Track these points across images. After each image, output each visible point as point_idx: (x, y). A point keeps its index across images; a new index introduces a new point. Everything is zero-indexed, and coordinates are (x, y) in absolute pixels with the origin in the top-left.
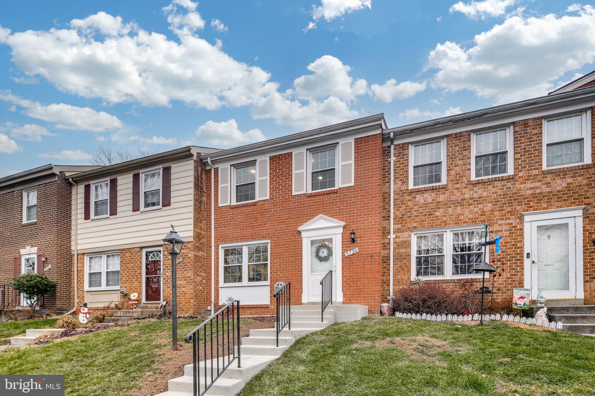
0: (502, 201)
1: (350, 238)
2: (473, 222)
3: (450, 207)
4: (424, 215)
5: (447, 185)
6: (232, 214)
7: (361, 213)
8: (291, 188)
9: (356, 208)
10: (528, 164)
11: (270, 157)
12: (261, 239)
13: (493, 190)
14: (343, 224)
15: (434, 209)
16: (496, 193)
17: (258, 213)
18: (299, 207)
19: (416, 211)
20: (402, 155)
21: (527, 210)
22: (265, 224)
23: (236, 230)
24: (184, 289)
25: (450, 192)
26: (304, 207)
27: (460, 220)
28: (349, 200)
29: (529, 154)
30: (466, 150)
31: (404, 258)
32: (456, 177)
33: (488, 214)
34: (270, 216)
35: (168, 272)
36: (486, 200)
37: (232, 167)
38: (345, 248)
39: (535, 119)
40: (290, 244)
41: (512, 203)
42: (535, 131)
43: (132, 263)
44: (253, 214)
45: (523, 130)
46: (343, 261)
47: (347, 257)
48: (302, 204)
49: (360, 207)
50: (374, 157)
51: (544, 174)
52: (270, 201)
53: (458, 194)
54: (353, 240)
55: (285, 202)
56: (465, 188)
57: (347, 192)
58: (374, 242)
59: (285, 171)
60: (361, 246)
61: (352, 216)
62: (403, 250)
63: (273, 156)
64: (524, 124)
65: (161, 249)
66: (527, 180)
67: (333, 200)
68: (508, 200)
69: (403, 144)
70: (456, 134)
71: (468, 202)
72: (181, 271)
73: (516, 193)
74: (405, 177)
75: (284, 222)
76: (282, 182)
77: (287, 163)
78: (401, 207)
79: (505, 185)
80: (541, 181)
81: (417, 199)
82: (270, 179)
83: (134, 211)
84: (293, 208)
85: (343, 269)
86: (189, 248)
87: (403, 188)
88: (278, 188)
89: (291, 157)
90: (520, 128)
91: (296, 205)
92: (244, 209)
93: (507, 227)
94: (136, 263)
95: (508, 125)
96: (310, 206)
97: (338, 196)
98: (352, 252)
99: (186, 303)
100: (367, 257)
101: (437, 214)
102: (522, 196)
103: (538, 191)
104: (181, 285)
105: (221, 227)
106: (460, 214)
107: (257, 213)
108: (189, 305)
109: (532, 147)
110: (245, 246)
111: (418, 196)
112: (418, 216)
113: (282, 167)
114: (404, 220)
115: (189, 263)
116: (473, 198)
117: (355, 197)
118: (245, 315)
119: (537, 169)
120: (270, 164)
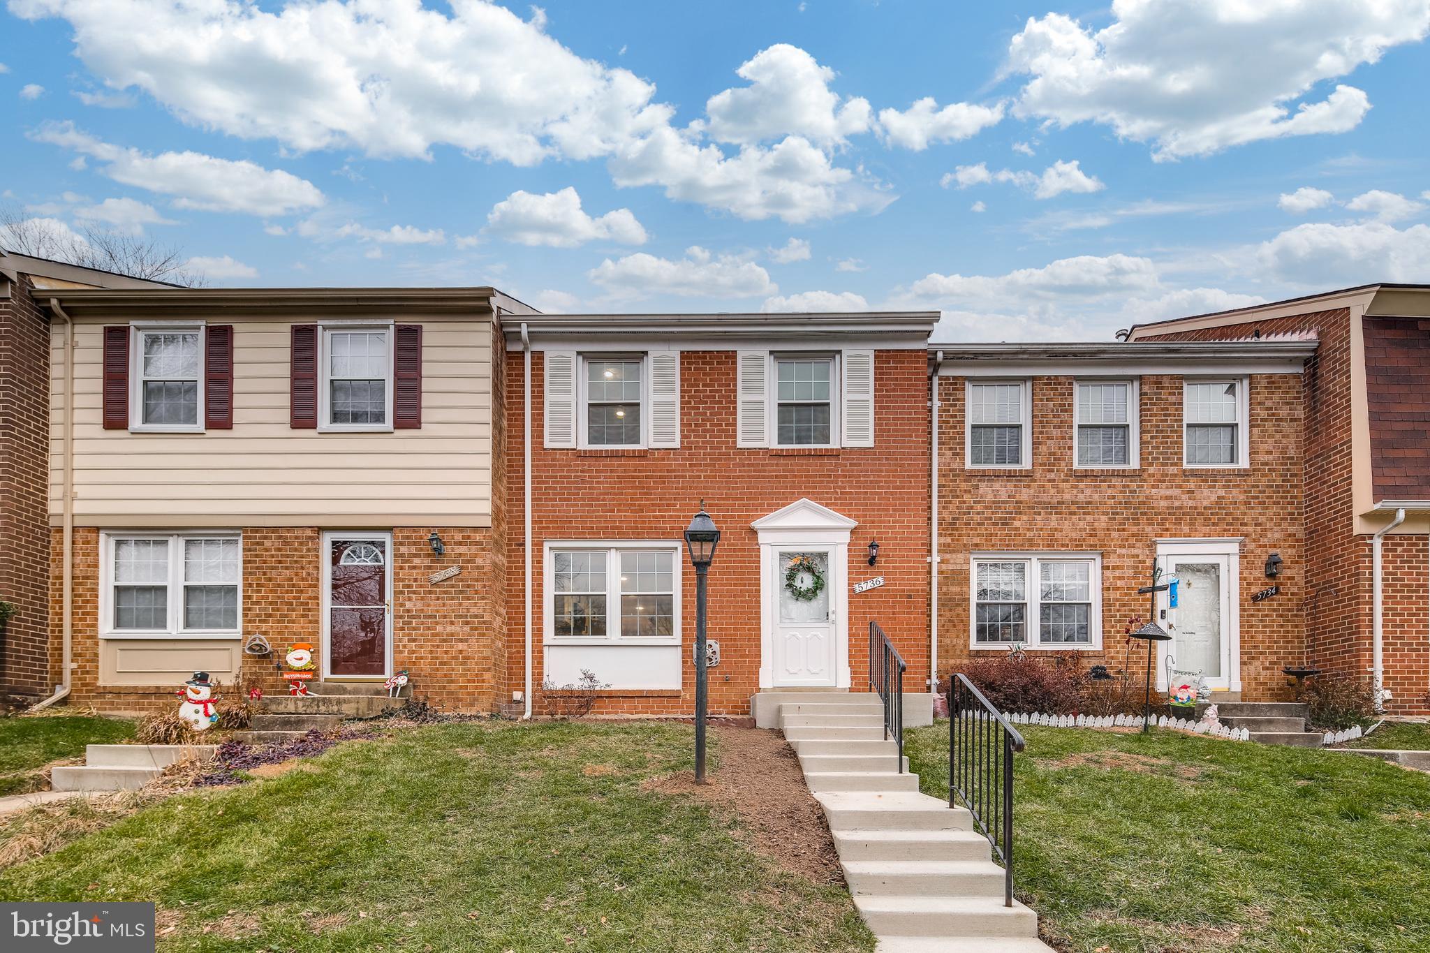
0: (1123, 514)
1: (865, 556)
2: (1077, 546)
3: (1039, 514)
4: (994, 524)
5: (1033, 471)
6: (582, 471)
7: (887, 505)
8: (735, 431)
9: (876, 493)
10: (1162, 453)
11: (682, 352)
12: (658, 539)
13: (1109, 491)
14: (852, 523)
15: (1011, 513)
16: (1114, 497)
17: (652, 477)
18: (753, 477)
19: (978, 513)
20: (954, 400)
21: (1161, 535)
22: (668, 505)
23: (594, 511)
24: (461, 646)
25: (1039, 486)
26: (764, 477)
27: (1056, 540)
28: (864, 476)
29: (1163, 437)
30: (1066, 411)
31: (958, 605)
32: (1049, 459)
33: (1100, 533)
34: (682, 488)
35: (410, 599)
36: (1097, 508)
37: (580, 358)
38: (854, 576)
39: (1172, 377)
40: (732, 556)
41: (1138, 519)
42: (1173, 399)
43: (287, 568)
44: (638, 477)
45: (1156, 394)
46: (850, 602)
47: (860, 595)
48: (760, 471)
49: (886, 493)
50: (913, 396)
51: (1186, 476)
52: (680, 454)
53: (1053, 491)
54: (872, 561)
55: (720, 459)
56: (1064, 481)
57: (858, 459)
58: (914, 567)
59: (717, 391)
60: (887, 574)
61: (869, 510)
62: (955, 589)
63: (688, 352)
64: (1156, 383)
65: (387, 538)
66: (1160, 481)
67: (828, 470)
68: (1132, 514)
69: (954, 378)
70: (1049, 377)
71: (1068, 508)
72: (452, 599)
73: (1144, 503)
74: (958, 444)
75: (716, 505)
76: (711, 414)
77: (723, 374)
78: (950, 502)
79: (1128, 486)
80: (1181, 487)
81: (981, 491)
82: (682, 403)
83: (296, 424)
84: (738, 477)
85: (850, 618)
86: (477, 543)
87: (955, 465)
88: (701, 425)
89: (735, 363)
90: (1150, 389)
91: (745, 471)
92: (615, 462)
93: (1131, 562)
94: (302, 568)
95: (1131, 379)
96: (777, 476)
97: (841, 465)
98: (868, 585)
99: (469, 681)
100: (901, 597)
101: (1017, 524)
102: (1153, 508)
103: (1177, 504)
104: (452, 635)
105: (551, 500)
106: (1056, 530)
107: (647, 477)
108: (477, 687)
109: (1169, 426)
110: (613, 551)
111: (982, 485)
112: (983, 524)
113: (711, 380)
114: (957, 530)
115: (477, 580)
116: (1077, 502)
117: (876, 471)
118: (616, 713)
119: (1176, 465)
120: (682, 369)
